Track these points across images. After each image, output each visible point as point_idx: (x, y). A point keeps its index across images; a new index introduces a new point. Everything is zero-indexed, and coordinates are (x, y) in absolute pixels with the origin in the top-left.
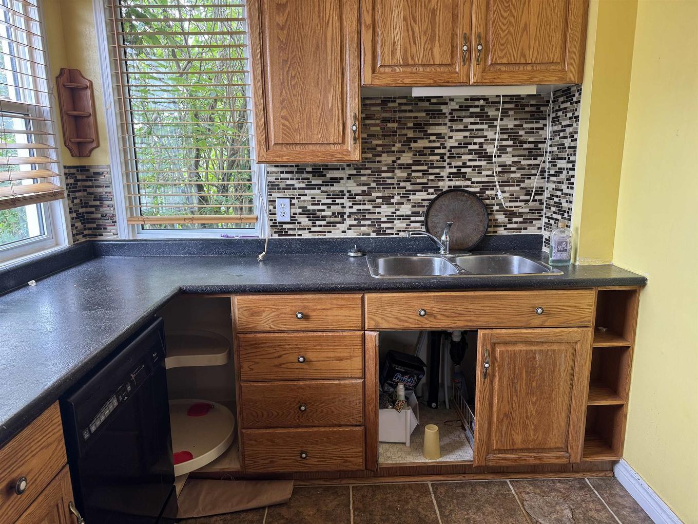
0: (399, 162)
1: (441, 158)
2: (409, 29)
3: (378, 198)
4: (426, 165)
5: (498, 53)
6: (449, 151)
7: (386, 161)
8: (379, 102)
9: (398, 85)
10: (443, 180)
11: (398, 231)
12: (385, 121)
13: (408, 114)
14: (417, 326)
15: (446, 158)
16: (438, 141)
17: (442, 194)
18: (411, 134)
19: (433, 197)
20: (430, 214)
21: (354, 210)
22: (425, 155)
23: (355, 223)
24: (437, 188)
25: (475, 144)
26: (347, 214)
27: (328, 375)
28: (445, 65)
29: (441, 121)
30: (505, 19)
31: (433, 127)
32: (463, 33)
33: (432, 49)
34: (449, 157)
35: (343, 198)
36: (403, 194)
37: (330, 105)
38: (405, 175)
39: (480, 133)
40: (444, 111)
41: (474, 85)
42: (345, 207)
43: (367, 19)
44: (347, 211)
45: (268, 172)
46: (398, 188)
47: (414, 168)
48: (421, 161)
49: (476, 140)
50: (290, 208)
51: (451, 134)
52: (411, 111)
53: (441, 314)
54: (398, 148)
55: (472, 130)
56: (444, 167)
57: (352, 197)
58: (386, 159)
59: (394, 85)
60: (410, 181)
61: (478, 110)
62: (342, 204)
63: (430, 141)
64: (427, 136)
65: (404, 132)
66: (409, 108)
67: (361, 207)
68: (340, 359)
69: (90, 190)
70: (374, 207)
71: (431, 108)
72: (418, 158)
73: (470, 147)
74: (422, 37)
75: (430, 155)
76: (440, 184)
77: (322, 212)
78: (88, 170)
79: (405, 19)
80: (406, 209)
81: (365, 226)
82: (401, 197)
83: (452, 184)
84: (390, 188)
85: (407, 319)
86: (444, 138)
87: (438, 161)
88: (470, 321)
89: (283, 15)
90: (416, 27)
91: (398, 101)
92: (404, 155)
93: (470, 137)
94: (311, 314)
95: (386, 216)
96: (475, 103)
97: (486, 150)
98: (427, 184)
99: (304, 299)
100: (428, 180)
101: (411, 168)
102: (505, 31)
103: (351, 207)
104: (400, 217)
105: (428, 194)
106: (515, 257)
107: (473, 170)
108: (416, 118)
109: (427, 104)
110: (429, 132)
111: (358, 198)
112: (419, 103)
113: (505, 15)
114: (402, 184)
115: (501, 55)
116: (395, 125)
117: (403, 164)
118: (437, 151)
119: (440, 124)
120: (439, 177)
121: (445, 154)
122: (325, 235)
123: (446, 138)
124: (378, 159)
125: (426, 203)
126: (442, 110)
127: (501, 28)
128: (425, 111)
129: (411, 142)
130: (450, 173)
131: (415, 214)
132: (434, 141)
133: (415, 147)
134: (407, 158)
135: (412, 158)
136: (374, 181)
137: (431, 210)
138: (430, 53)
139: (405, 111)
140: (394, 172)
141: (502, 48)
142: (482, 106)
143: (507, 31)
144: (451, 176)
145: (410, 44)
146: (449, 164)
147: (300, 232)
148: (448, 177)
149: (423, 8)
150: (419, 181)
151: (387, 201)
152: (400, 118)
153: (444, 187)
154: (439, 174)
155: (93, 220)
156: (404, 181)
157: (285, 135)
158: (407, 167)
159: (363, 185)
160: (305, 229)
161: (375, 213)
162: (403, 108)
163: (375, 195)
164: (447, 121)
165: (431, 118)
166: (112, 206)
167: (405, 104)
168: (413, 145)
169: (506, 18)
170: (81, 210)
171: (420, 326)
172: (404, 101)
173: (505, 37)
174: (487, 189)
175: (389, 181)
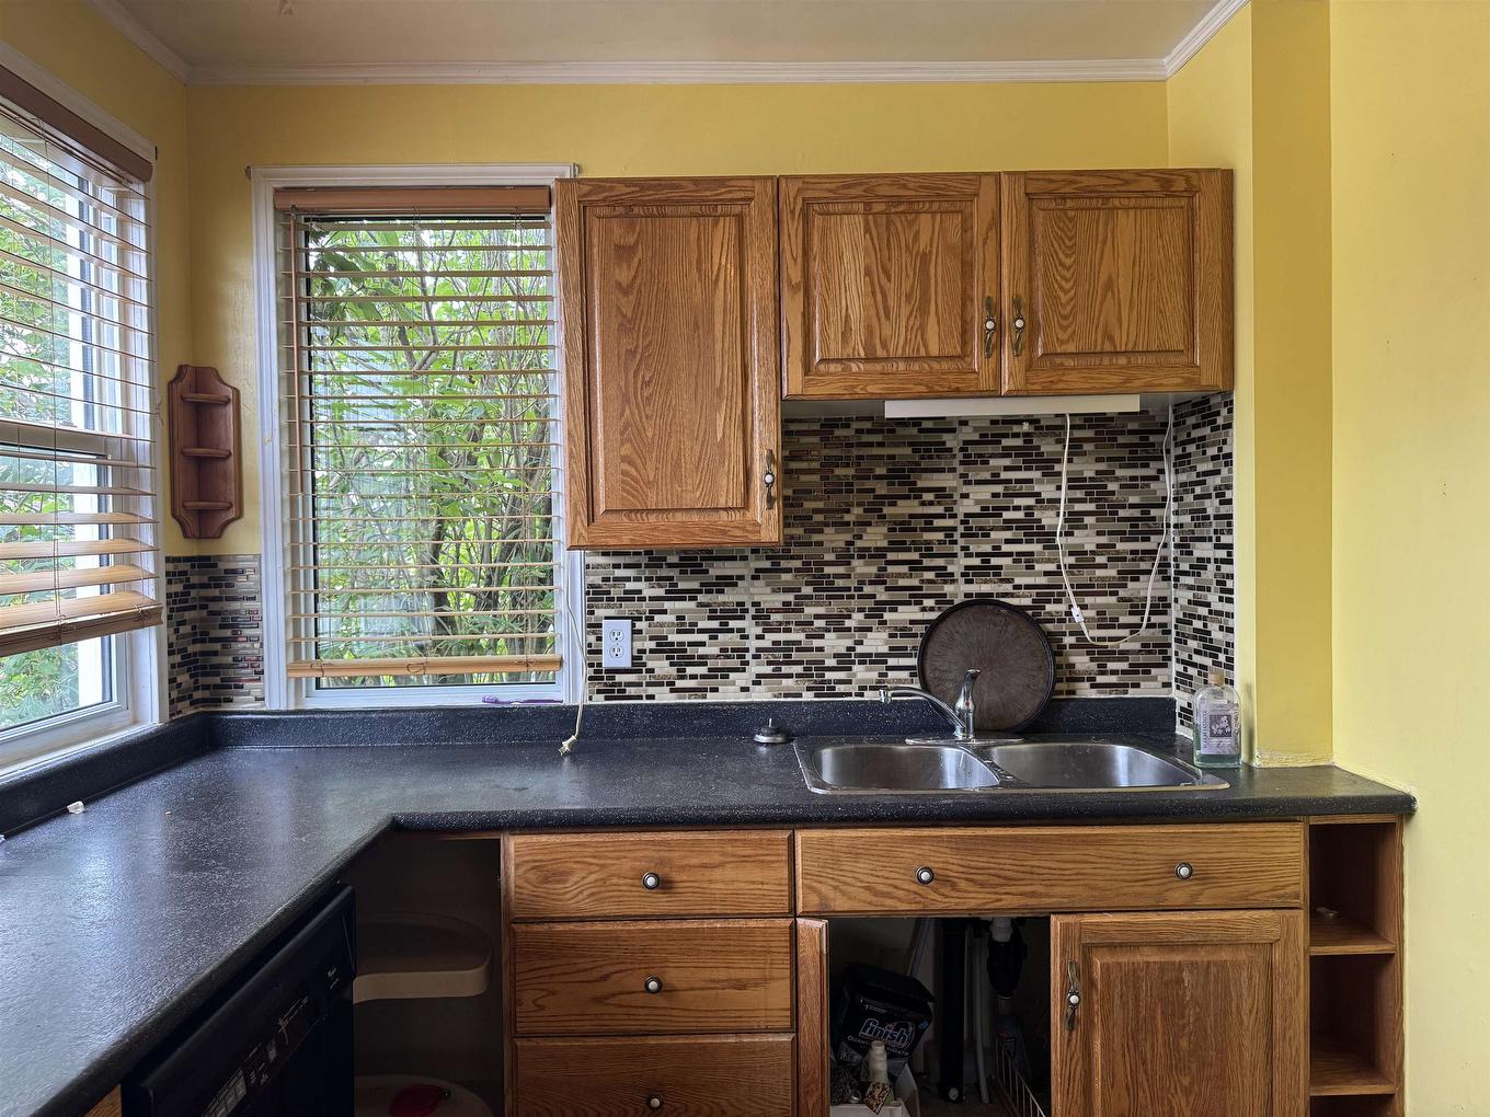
0: (859, 544)
1: (946, 536)
2: (876, 291)
3: (818, 617)
4: (916, 550)
5: (1057, 335)
6: (962, 522)
7: (832, 541)
8: (816, 427)
9: (856, 397)
10: (953, 582)
11: (861, 688)
12: (829, 464)
13: (876, 451)
14: (913, 907)
15: (957, 536)
16: (939, 503)
17: (952, 611)
18: (882, 489)
19: (933, 616)
20: (929, 652)
21: (766, 643)
22: (915, 530)
23: (768, 670)
24: (941, 598)
25: (1017, 508)
26: (752, 651)
27: (713, 1024)
28: (951, 357)
29: (943, 464)
30: (1068, 270)
31: (929, 475)
32: (983, 296)
33: (922, 328)
34: (963, 535)
35: (743, 618)
36: (871, 609)
37: (719, 435)
38: (873, 570)
39: (1025, 488)
40: (948, 445)
41: (1010, 395)
42: (747, 637)
43: (793, 272)
44: (753, 644)
45: (588, 567)
46: (860, 597)
47: (891, 556)
48: (904, 542)
49: (1018, 502)
50: (632, 641)
51: (965, 489)
52: (881, 445)
53: (967, 880)
54: (858, 516)
55: (1009, 481)
56: (955, 555)
57: (761, 616)
58: (834, 539)
59: (847, 397)
60: (884, 582)
61: (1019, 442)
62: (741, 630)
63: (923, 504)
64: (916, 493)
65: (869, 484)
66: (878, 438)
67: (782, 637)
68: (741, 985)
69: (213, 606)
70: (808, 637)
71: (923, 438)
72: (898, 536)
73: (1007, 515)
74: (902, 304)
75: (923, 530)
76: (948, 589)
77: (700, 648)
78: (215, 566)
79: (868, 273)
80: (876, 642)
81: (789, 676)
82: (867, 617)
83: (974, 588)
84: (842, 597)
85: (890, 889)
86: (951, 496)
87: (940, 542)
88: (1033, 894)
89: (629, 266)
90: (890, 287)
91: (855, 426)
92: (869, 529)
93: (1005, 495)
94: (676, 876)
95: (836, 656)
96: (1012, 429)
97: (1039, 520)
98: (920, 588)
99: (661, 843)
100: (922, 581)
101: (885, 556)
102: (1069, 291)
103: (759, 637)
104: (865, 658)
105: (924, 610)
106: (1118, 747)
107: (1015, 561)
108: (892, 457)
109: (914, 431)
110: (920, 484)
111: (775, 617)
112: (897, 429)
113: (1068, 262)
114: (868, 589)
115: (1063, 336)
116: (851, 471)
117: (868, 549)
118: (937, 523)
119: (942, 470)
120: (945, 576)
121: (955, 529)
122: (705, 697)
123: (956, 497)
124: (816, 538)
125: (920, 629)
126: (944, 443)
127: (1061, 287)
128: (910, 444)
129: (883, 504)
130: (967, 568)
131: (897, 651)
132: (931, 503)
133: (891, 515)
134: (875, 537)
135: (886, 536)
136: (807, 584)
137: (931, 644)
138: (919, 337)
139: (871, 445)
140: (849, 563)
141: (1064, 323)
142: (1026, 434)
143: (1073, 292)
144: (969, 574)
145: (879, 320)
146: (963, 548)
147: (651, 690)
148: (963, 575)
149: (903, 251)
150: (902, 582)
151: (836, 623)
152: (860, 457)
153: (956, 595)
154: (945, 568)
155: (216, 669)
156: (872, 583)
157: (628, 492)
158: (879, 554)
159: (786, 591)
160: (661, 684)
161: (811, 650)
162: (865, 438)
163: (810, 611)
164: (956, 463)
165: (922, 457)
166: (258, 639)
167: (869, 431)
168: (887, 510)
169: (1070, 267)
170: (191, 649)
171: (920, 907)
172: (868, 425)
173: (1068, 303)
174: (1049, 602)
175: (840, 583)
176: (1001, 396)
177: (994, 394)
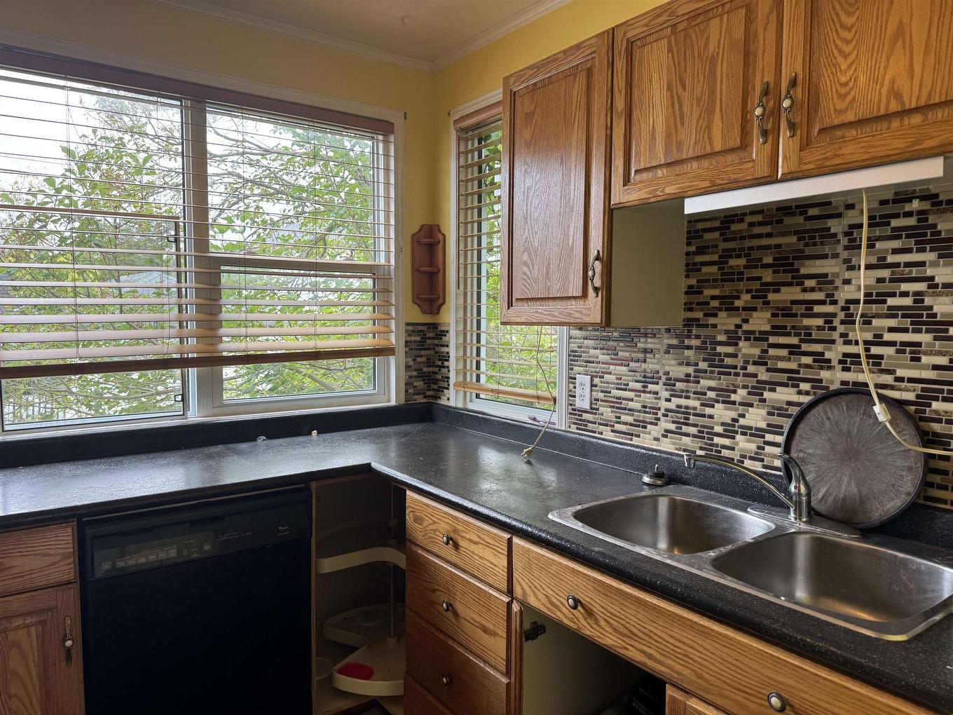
0: (745, 327)
1: (826, 322)
2: (675, 102)
3: (710, 389)
4: (796, 335)
5: (834, 105)
6: (843, 309)
7: (724, 324)
9: (658, 199)
10: (830, 368)
11: (742, 456)
12: (726, 255)
13: (765, 242)
15: (836, 322)
16: (820, 290)
17: (826, 396)
18: (768, 276)
19: (806, 399)
20: (798, 433)
21: (672, 406)
22: (795, 315)
23: (672, 427)
24: (816, 382)
25: (905, 294)
26: (662, 411)
28: (732, 150)
29: (827, 250)
30: (850, 29)
31: (811, 262)
32: (762, 81)
33: (709, 128)
34: (843, 322)
35: (657, 383)
36: (753, 387)
38: (756, 351)
39: (915, 272)
40: (833, 231)
41: (785, 179)
42: (659, 399)
43: (620, 103)
44: (664, 405)
45: (571, 338)
46: (745, 375)
47: (772, 340)
48: (785, 327)
49: (905, 287)
50: (591, 391)
51: (847, 275)
52: (769, 235)
53: (606, 620)
54: (746, 302)
55: (897, 265)
56: (833, 342)
57: (670, 383)
58: (726, 321)
59: (652, 200)
60: (766, 364)
61: (912, 221)
62: (656, 393)
63: (805, 290)
64: (798, 280)
65: (756, 273)
66: (767, 229)
67: (683, 402)
69: (437, 349)
70: (702, 405)
71: (809, 225)
72: (780, 321)
73: (891, 301)
74: (694, 109)
75: (803, 316)
76: (824, 374)
77: (630, 403)
78: (437, 328)
79: (669, 88)
80: (756, 417)
81: (687, 435)
82: (749, 393)
83: (850, 377)
84: (729, 374)
85: (559, 604)
86: (832, 282)
87: (819, 328)
89: (531, 128)
90: (686, 95)
91: (748, 219)
92: (755, 314)
93: (892, 280)
94: (462, 543)
95: (723, 424)
96: (904, 207)
97: (931, 308)
98: (798, 372)
99: (455, 518)
100: (800, 365)
101: (767, 340)
102: (849, 54)
103: (668, 400)
104: (746, 430)
105: (800, 393)
107: (898, 351)
108: (778, 246)
109: (800, 219)
110: (803, 271)
111: (679, 385)
112: (785, 219)
113: (849, 21)
114: (751, 369)
115: (841, 105)
116: (742, 261)
117: (753, 332)
118: (818, 309)
119: (825, 257)
120: (822, 362)
121: (834, 315)
122: (631, 440)
123: (838, 282)
124: (711, 321)
125: (794, 411)
126: (829, 229)
127: (841, 52)
128: (796, 233)
129: (769, 291)
130: (845, 355)
131: (774, 429)
132: (812, 290)
133: (775, 302)
134: (760, 321)
135: (769, 321)
136: (704, 360)
137: (801, 426)
138: (706, 136)
139: (760, 236)
140: (737, 344)
141: (843, 91)
142: (920, 212)
143: (855, 53)
144: (849, 361)
145: (676, 127)
146: (842, 335)
147: (602, 428)
148: (840, 362)
149: (696, 59)
150: (781, 365)
151: (724, 396)
152: (751, 248)
153: (832, 382)
154: (822, 354)
155: (436, 382)
156: (755, 363)
157: (525, 286)
158: (761, 337)
159: (688, 364)
160: (607, 425)
161: (704, 416)
162: (757, 230)
163: (705, 383)
164: (840, 249)
165: (807, 245)
166: (448, 367)
167: (761, 224)
168: (771, 297)
169: (852, 27)
171: (576, 627)
173: (850, 66)
174: (936, 399)
175: (728, 361)
176: (777, 181)
177: (771, 179)
